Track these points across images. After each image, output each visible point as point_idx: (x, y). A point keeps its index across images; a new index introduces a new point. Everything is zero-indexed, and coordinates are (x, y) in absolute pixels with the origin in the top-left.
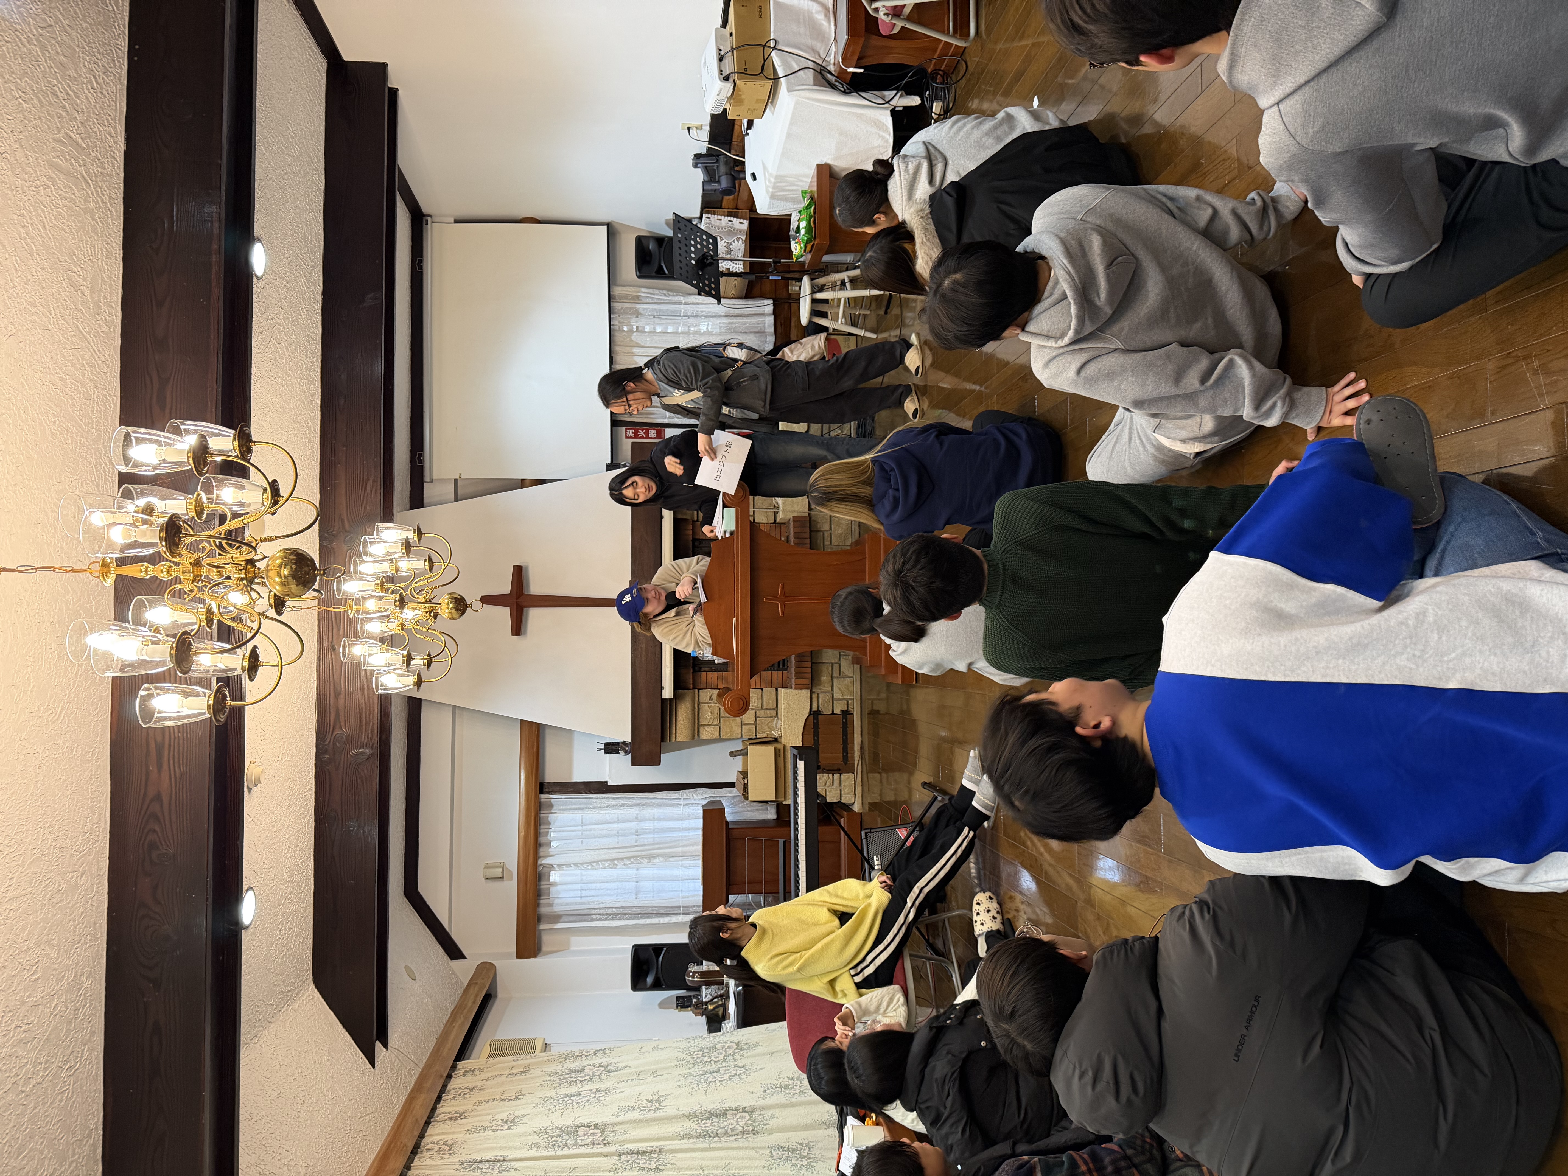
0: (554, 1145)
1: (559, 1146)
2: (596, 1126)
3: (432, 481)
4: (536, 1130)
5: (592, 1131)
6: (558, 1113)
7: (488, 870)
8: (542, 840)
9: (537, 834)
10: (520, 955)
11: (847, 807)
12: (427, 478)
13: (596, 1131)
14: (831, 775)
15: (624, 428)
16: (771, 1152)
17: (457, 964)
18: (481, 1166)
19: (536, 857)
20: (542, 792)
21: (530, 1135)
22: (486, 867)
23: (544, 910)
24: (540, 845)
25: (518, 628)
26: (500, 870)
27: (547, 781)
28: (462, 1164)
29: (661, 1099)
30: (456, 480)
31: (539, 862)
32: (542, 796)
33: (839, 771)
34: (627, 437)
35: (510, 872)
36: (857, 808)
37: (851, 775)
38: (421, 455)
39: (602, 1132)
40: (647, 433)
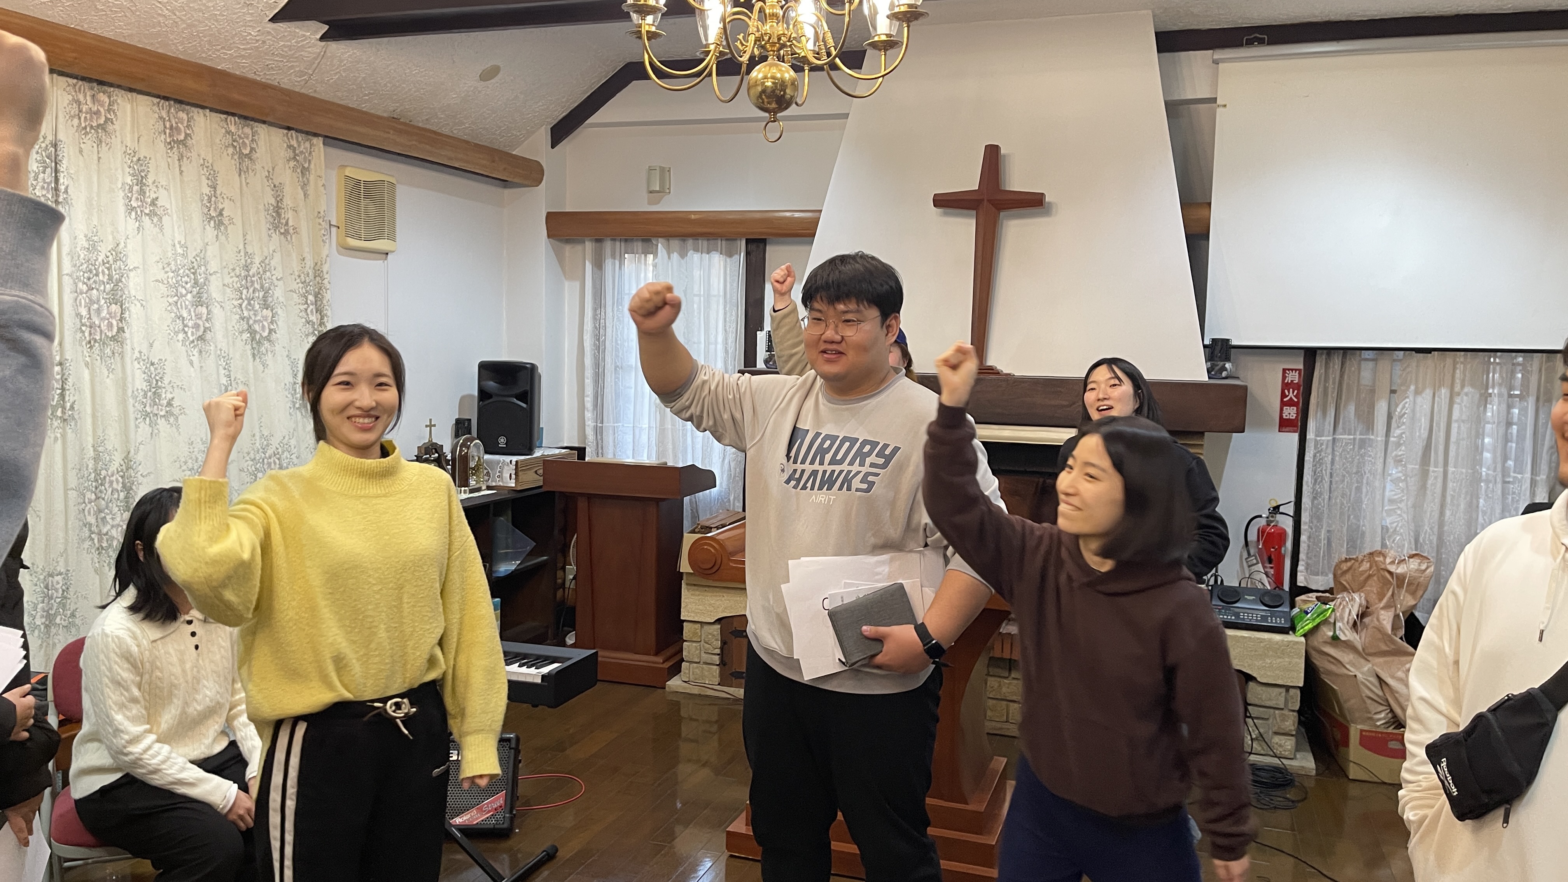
0: (91, 271)
1: (89, 279)
2: (121, 330)
3: (1216, 62)
4: (122, 245)
5: (114, 323)
6: (161, 275)
7: (658, 172)
8: (690, 242)
9: (695, 236)
10: (550, 216)
11: (676, 670)
12: (1219, 54)
13: (115, 329)
14: (718, 651)
15: (1301, 367)
16: (60, 574)
17: (544, 135)
18: (48, 170)
19: (668, 236)
20: (748, 241)
21: (114, 238)
22: (662, 169)
23: (608, 245)
24: (684, 240)
25: (943, 202)
26: (658, 189)
27: (769, 248)
28: (55, 146)
29: (172, 420)
30: (1214, 100)
31: (660, 239)
32: (744, 242)
33: (723, 664)
34: (1284, 370)
35: (657, 202)
36: (674, 683)
37: (717, 680)
38: (1261, 42)
39: (113, 338)
40: (1291, 403)
